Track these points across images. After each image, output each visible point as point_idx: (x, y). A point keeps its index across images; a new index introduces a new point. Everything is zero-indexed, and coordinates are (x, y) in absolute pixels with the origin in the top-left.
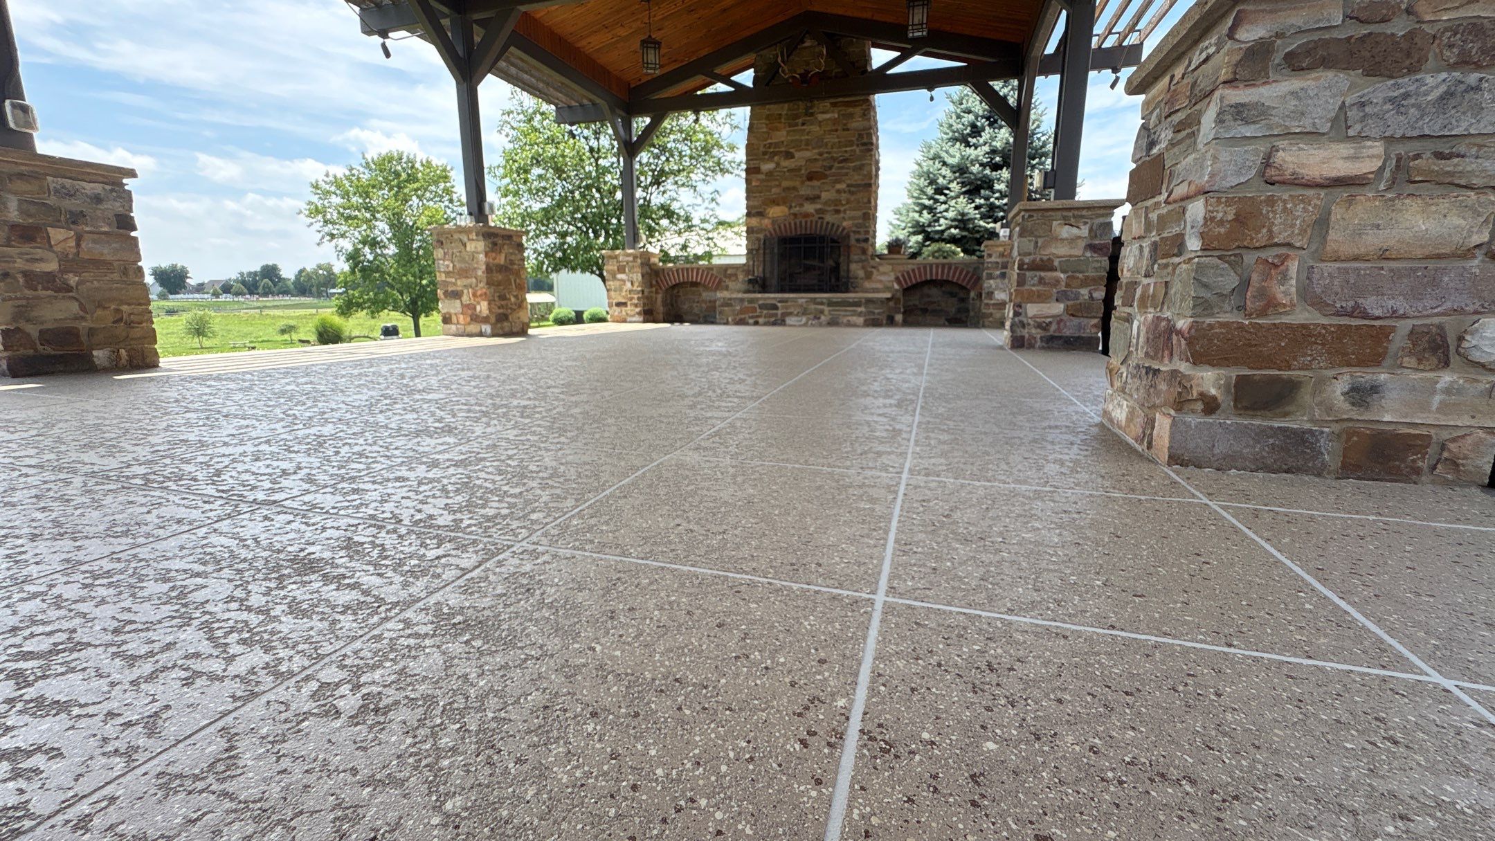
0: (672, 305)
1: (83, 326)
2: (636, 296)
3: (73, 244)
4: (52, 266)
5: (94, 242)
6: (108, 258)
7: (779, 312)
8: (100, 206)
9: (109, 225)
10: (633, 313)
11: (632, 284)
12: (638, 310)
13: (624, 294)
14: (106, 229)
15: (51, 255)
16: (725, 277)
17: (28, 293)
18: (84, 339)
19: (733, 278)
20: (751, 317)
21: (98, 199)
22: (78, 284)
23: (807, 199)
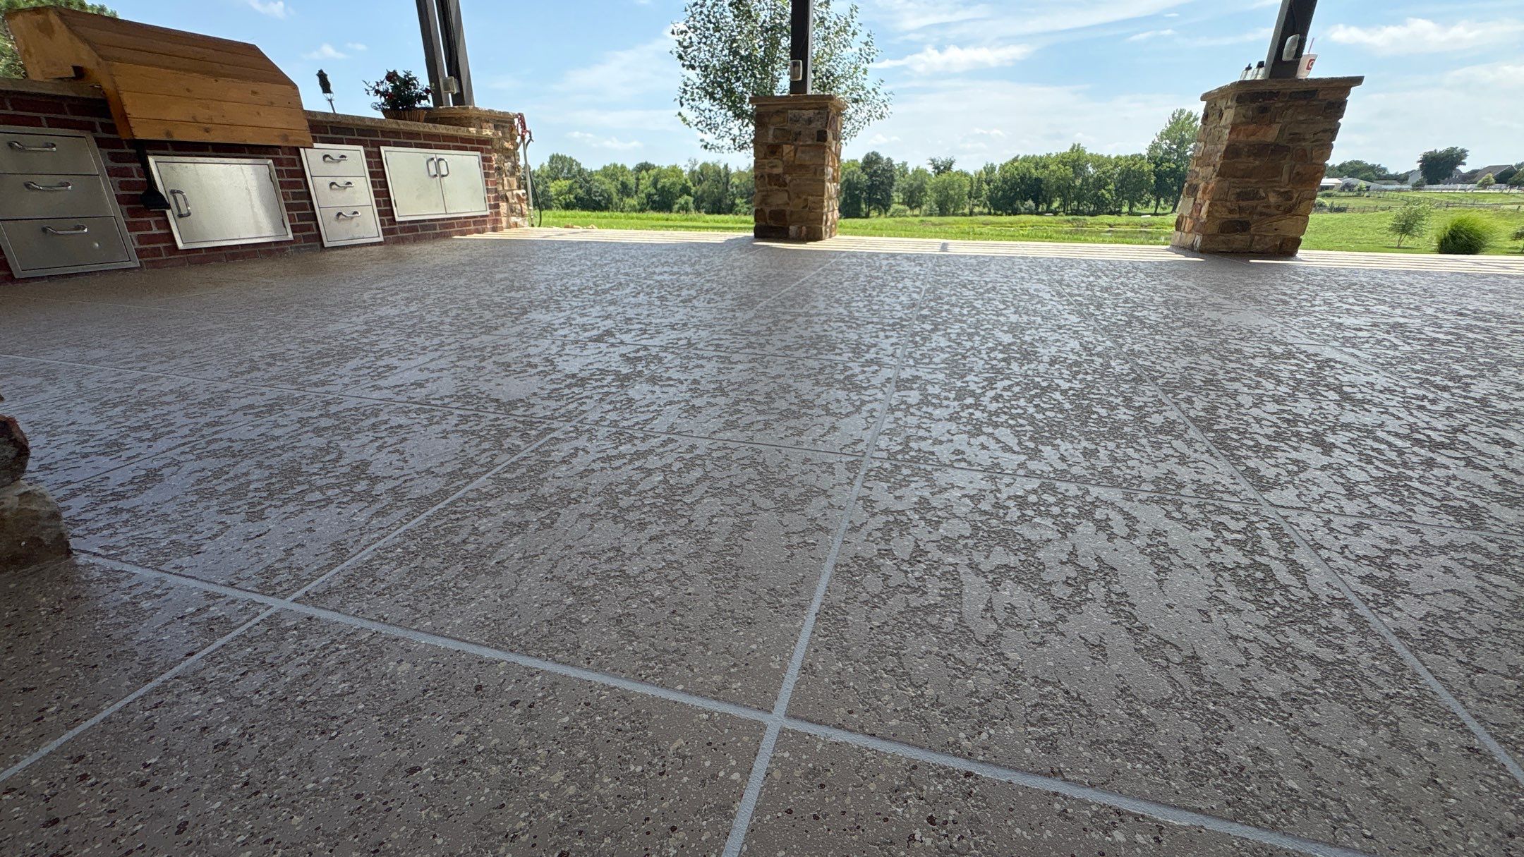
1: (788, 209)
3: (792, 154)
4: (779, 170)
5: (803, 152)
6: (808, 163)
8: (811, 126)
9: (813, 139)
14: (809, 143)
15: (780, 162)
17: (769, 187)
18: (788, 218)
21: (810, 121)
22: (791, 181)
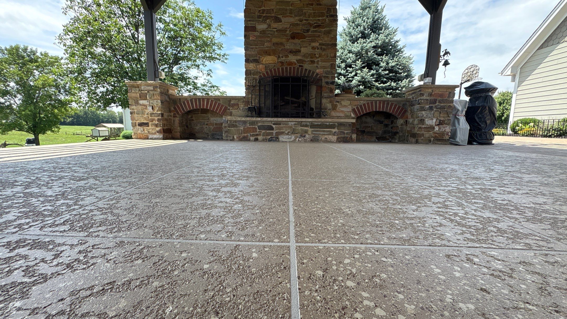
0: (187, 127)
2: (156, 118)
7: (274, 132)
10: (154, 132)
11: (153, 108)
12: (158, 129)
13: (146, 116)
16: (229, 106)
19: (236, 107)
20: (253, 136)
23: (290, 52)
